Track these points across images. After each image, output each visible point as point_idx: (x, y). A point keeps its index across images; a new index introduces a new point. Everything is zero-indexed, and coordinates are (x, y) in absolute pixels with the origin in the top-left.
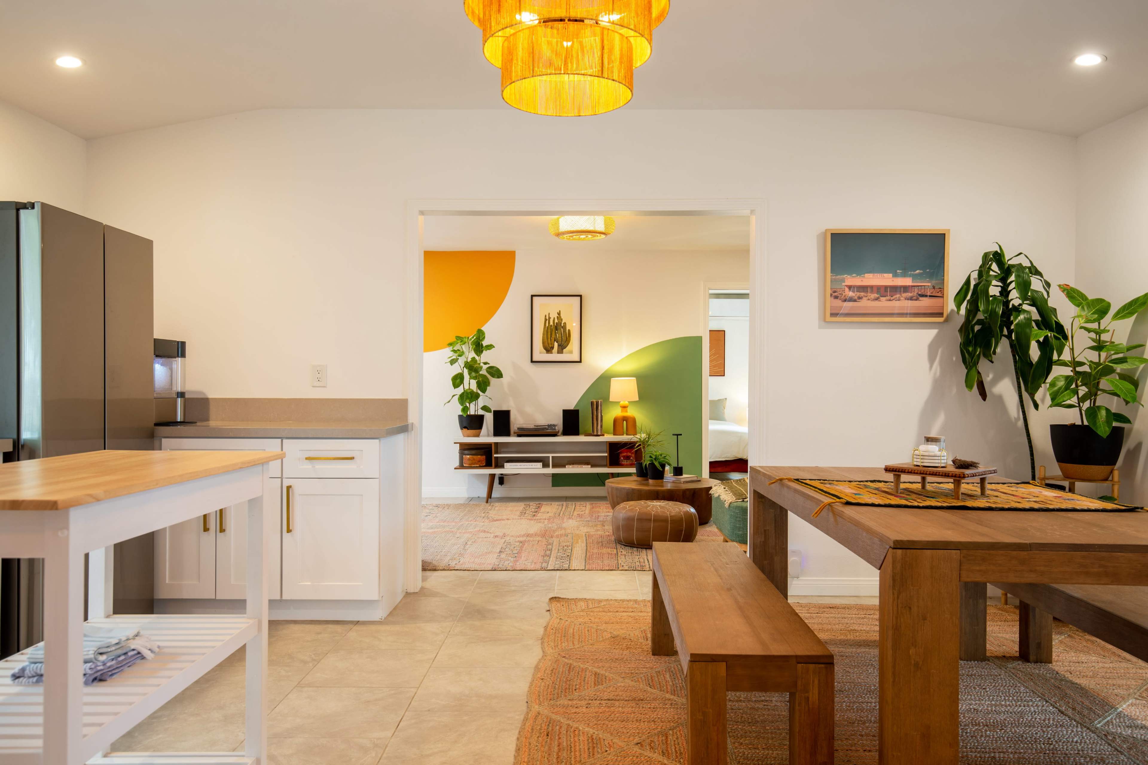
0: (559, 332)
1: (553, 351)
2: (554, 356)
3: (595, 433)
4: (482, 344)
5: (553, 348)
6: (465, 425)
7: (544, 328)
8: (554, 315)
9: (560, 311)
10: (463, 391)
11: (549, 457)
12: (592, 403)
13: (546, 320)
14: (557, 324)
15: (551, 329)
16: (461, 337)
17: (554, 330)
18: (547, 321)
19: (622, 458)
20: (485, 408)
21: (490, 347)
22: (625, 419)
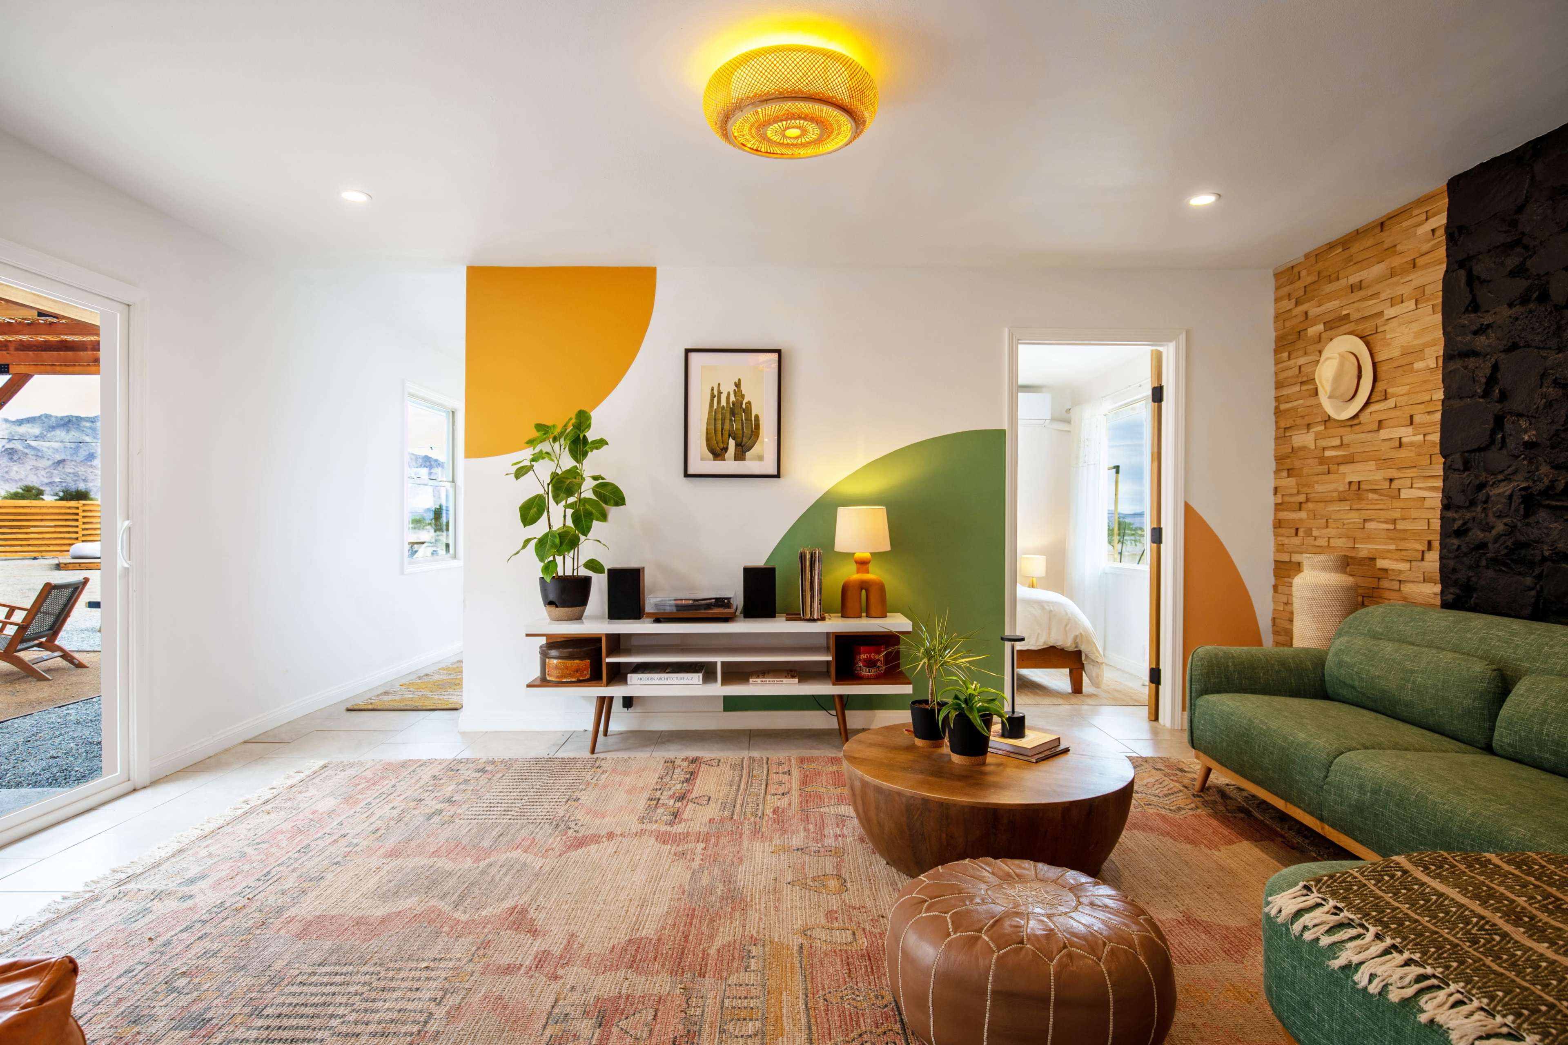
0: (738, 418)
1: (727, 455)
2: (729, 465)
3: (808, 617)
4: (584, 436)
5: (726, 449)
6: (552, 597)
7: (710, 412)
8: (728, 388)
9: (739, 380)
10: (548, 530)
11: (716, 663)
12: (802, 557)
13: (713, 396)
14: (733, 405)
15: (722, 414)
16: (545, 426)
17: (728, 415)
18: (716, 399)
19: (861, 664)
20: (594, 565)
21: (601, 443)
22: (864, 586)
